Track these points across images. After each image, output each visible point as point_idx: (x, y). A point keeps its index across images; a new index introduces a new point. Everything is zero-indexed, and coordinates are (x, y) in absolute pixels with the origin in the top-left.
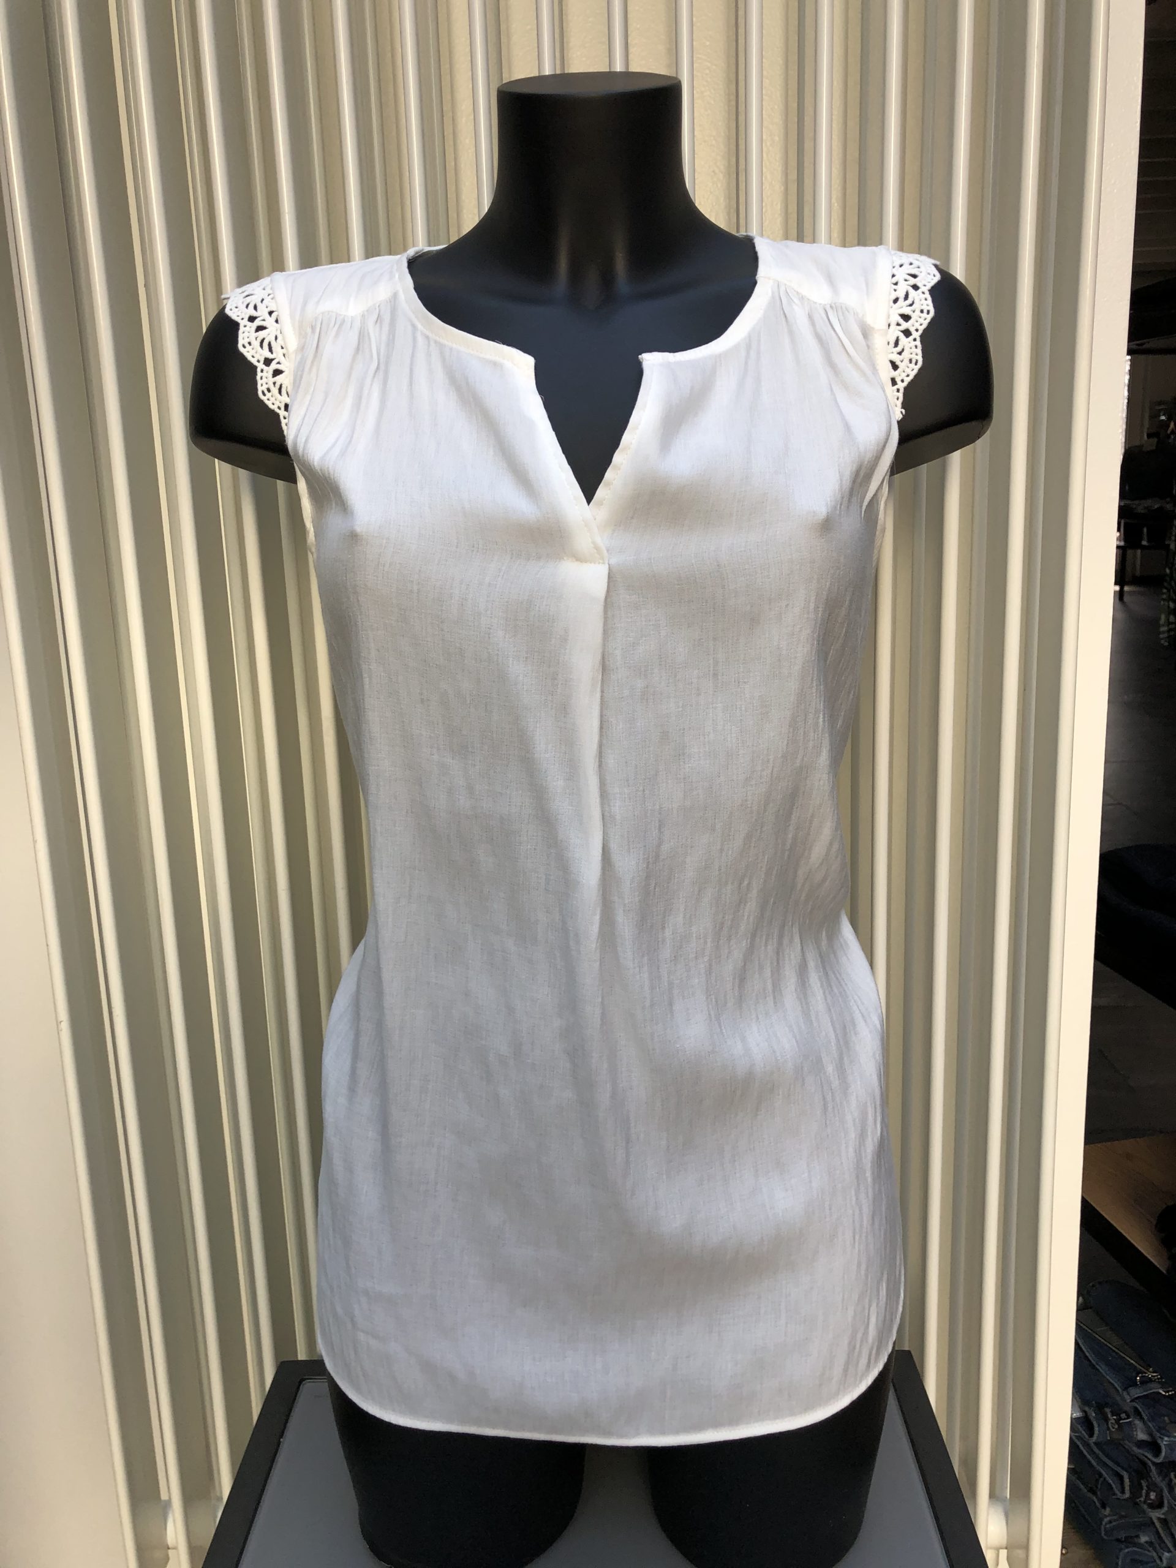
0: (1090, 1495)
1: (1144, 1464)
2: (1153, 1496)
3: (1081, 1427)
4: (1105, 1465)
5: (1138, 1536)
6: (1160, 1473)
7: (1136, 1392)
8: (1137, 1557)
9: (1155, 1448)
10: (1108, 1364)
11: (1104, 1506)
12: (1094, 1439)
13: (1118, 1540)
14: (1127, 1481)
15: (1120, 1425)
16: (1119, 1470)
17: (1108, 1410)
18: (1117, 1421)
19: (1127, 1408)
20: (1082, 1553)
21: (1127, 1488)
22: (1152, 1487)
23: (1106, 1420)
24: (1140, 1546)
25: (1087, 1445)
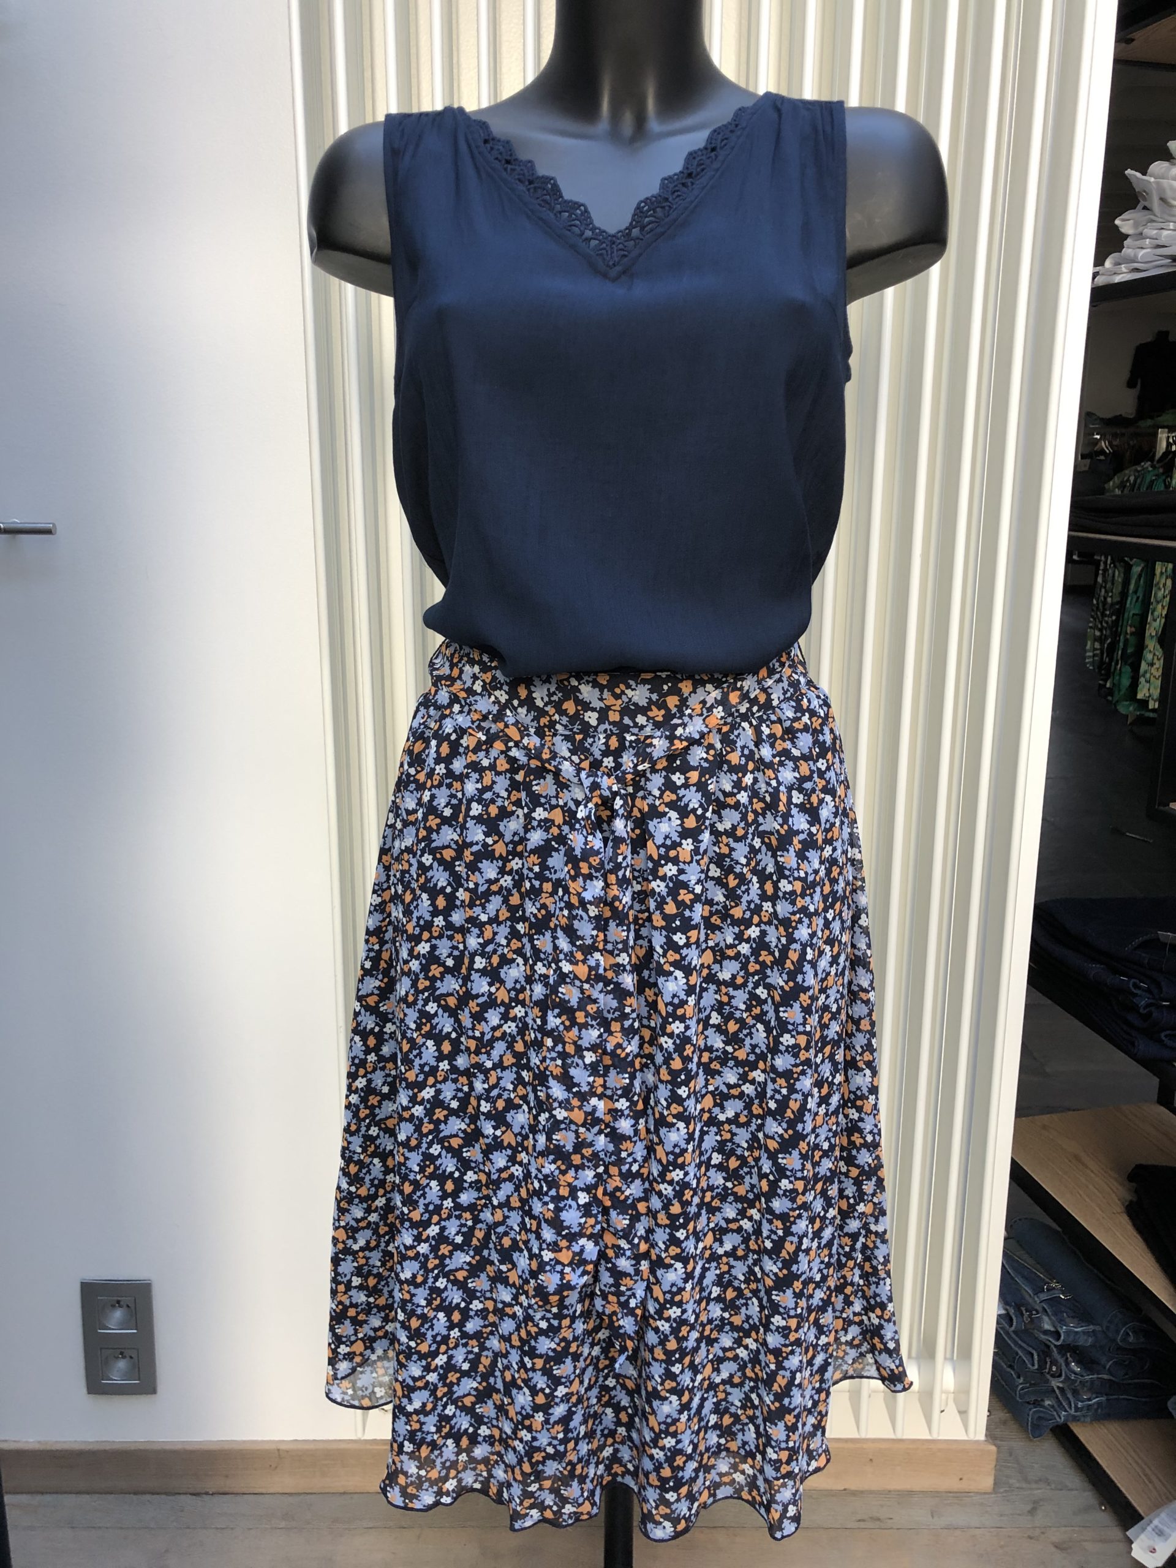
0: (1009, 1370)
1: (1048, 1347)
2: (1054, 1369)
3: (1004, 1321)
4: (1021, 1347)
5: (1043, 1400)
6: (1059, 1353)
7: (1043, 1296)
8: (1042, 1415)
9: (1057, 1335)
10: (1023, 1277)
11: (1019, 1377)
12: (1013, 1328)
13: (1028, 1403)
14: (1036, 1357)
15: (1032, 1320)
16: (1030, 1349)
17: (1023, 1309)
18: (1030, 1316)
19: (1037, 1307)
20: (1003, 1415)
21: (1036, 1362)
22: (1054, 1362)
23: (1022, 1314)
24: (1043, 1407)
25: (1007, 1333)
